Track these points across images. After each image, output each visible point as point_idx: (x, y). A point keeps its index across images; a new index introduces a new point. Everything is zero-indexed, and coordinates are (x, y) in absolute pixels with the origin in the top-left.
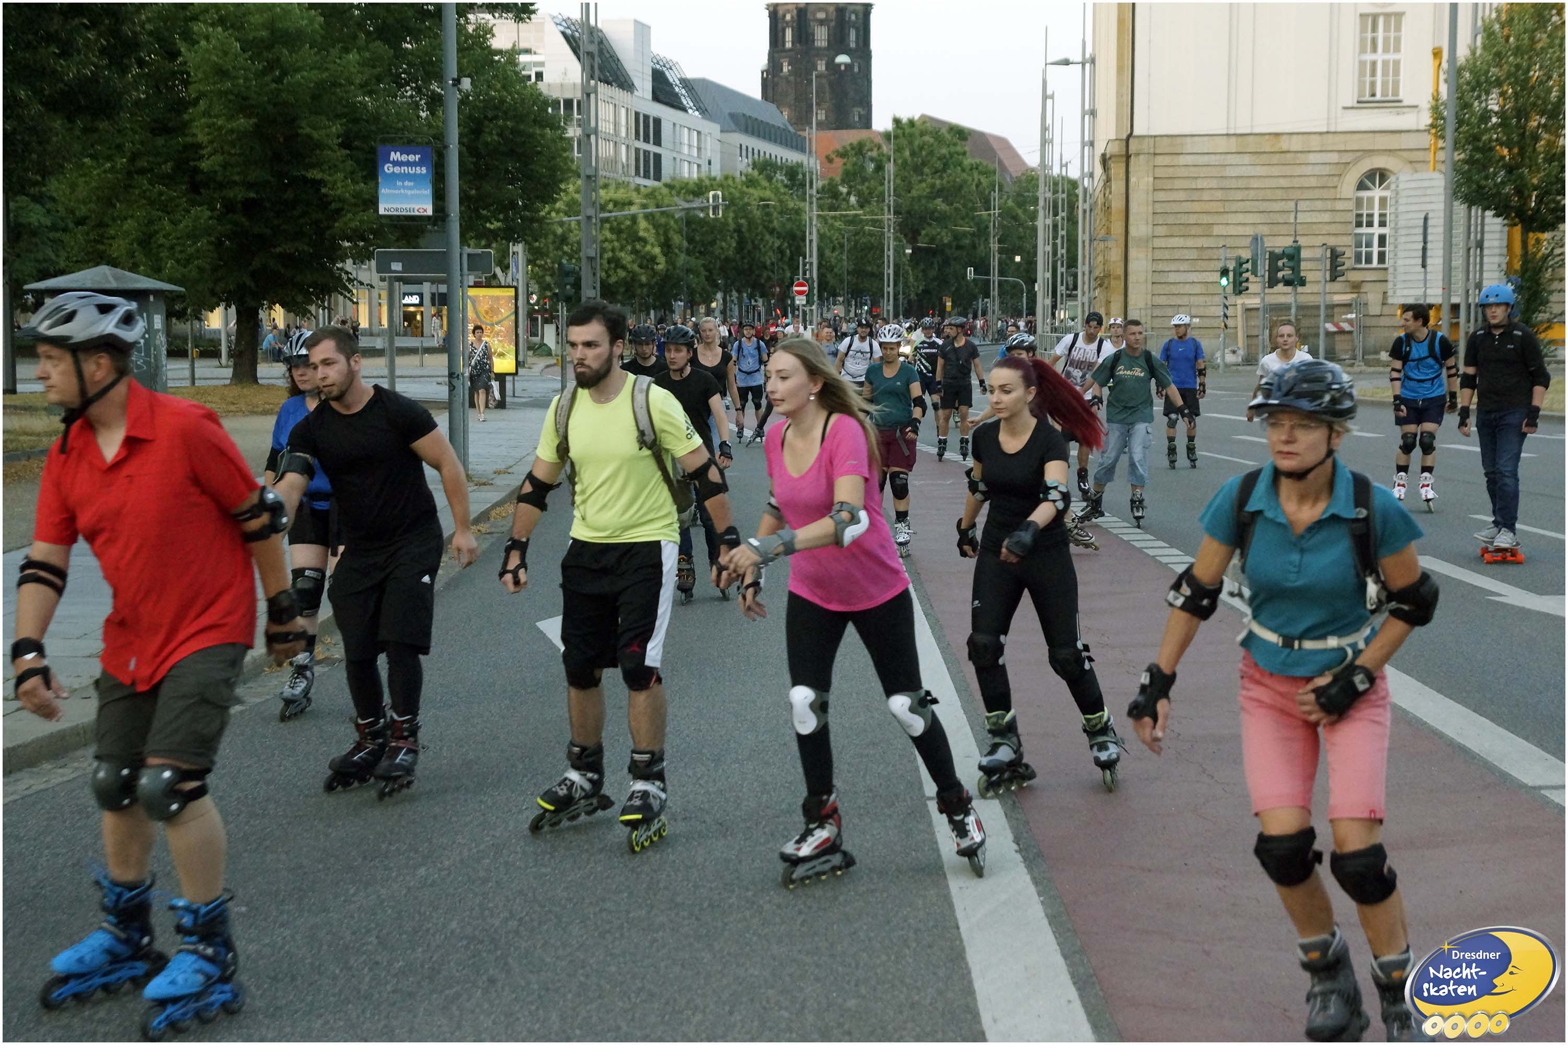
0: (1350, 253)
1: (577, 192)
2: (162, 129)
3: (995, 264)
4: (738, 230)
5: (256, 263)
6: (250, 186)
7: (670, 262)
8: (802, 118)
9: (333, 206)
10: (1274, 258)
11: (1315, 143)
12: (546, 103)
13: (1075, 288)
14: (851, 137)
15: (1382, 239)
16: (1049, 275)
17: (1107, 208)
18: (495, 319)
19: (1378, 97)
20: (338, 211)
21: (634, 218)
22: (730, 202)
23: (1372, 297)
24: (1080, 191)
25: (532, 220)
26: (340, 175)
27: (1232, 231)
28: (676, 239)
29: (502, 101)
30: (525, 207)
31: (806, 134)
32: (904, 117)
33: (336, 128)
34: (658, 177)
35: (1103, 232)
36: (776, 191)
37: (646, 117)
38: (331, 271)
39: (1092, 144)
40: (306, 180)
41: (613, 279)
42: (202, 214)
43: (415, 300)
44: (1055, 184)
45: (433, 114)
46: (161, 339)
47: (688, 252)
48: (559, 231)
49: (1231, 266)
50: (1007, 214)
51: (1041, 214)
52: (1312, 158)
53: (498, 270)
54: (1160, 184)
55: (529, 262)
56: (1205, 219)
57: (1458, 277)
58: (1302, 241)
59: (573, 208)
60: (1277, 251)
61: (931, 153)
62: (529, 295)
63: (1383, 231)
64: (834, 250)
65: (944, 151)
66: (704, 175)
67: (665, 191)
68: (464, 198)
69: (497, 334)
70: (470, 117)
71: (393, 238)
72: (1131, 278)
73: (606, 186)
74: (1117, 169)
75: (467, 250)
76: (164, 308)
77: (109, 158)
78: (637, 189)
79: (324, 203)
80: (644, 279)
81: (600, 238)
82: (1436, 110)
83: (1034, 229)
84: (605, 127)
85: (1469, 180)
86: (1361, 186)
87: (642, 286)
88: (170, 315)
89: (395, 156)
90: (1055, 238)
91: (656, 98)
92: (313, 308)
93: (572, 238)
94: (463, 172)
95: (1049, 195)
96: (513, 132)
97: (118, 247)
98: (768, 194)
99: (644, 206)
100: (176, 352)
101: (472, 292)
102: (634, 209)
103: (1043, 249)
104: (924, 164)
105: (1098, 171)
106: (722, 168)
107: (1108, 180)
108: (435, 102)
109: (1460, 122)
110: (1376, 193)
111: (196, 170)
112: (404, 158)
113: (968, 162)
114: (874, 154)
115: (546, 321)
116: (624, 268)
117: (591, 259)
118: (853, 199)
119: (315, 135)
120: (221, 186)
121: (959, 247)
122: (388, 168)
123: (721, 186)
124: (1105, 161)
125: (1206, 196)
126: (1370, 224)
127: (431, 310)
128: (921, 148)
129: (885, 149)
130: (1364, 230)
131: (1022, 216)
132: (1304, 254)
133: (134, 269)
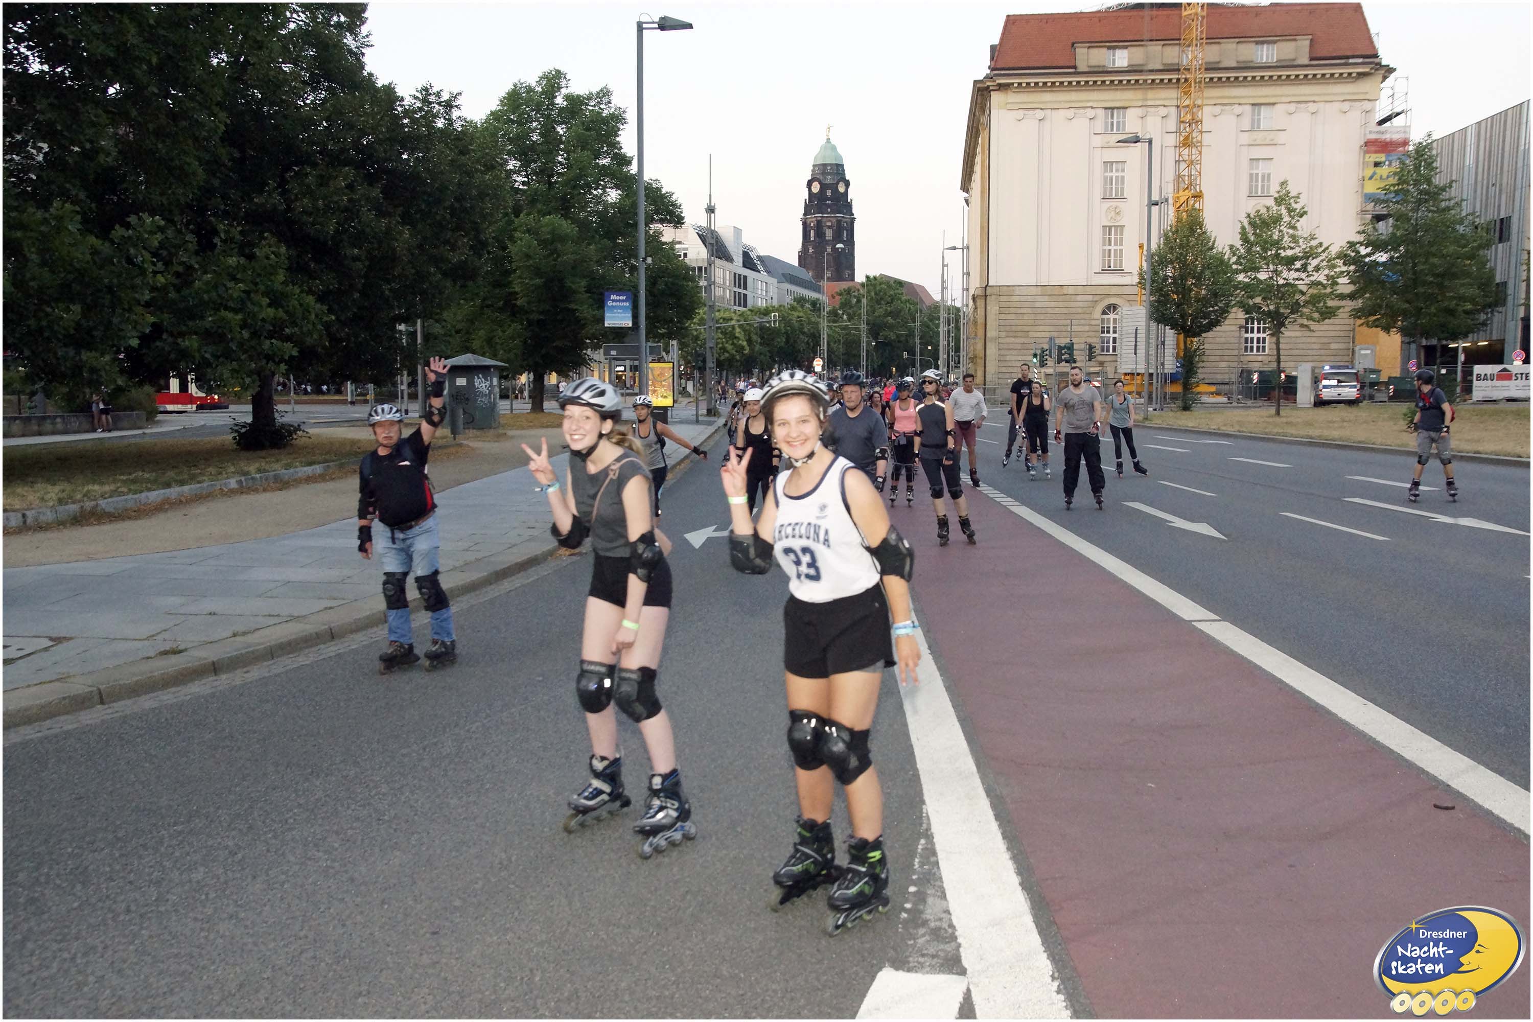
0: (1098, 346)
1: (704, 313)
2: (498, 284)
3: (918, 350)
4: (786, 333)
5: (544, 351)
6: (541, 313)
7: (752, 349)
8: (819, 276)
9: (582, 322)
10: (1060, 348)
11: (1080, 290)
12: (688, 268)
13: (959, 363)
14: (844, 285)
15: (1114, 339)
16: (946, 356)
17: (975, 322)
18: (663, 378)
19: (1112, 268)
20: (585, 324)
21: (733, 327)
22: (783, 319)
23: (1110, 370)
24: (961, 314)
25: (682, 328)
26: (586, 306)
27: (1039, 334)
28: (754, 337)
29: (667, 268)
30: (678, 322)
31: (821, 284)
32: (871, 275)
33: (584, 283)
34: (745, 306)
35: (973, 335)
36: (805, 313)
37: (740, 275)
38: (580, 356)
39: (967, 290)
40: (569, 310)
41: (722, 358)
42: (516, 326)
43: (622, 368)
44: (949, 309)
45: (632, 275)
46: (497, 390)
47: (761, 344)
48: (695, 333)
49: (1039, 352)
50: (923, 324)
51: (942, 325)
52: (1079, 298)
53: (664, 354)
54: (1003, 310)
55: (680, 349)
56: (1027, 329)
57: (1152, 360)
58: (1074, 340)
59: (702, 322)
60: (1062, 345)
61: (885, 294)
62: (680, 366)
63: (1115, 335)
64: (835, 342)
65: (892, 293)
66: (769, 305)
67: (749, 313)
68: (647, 317)
69: (664, 386)
70: (651, 277)
71: (611, 338)
72: (988, 359)
73: (719, 311)
74: (980, 303)
75: (649, 344)
76: (498, 375)
77: (472, 300)
78: (735, 312)
79: (578, 321)
80: (738, 357)
81: (716, 337)
82: (1141, 276)
83: (938, 333)
84: (719, 280)
85: (1158, 310)
86: (1104, 313)
87: (737, 361)
88: (501, 377)
89: (613, 297)
90: (949, 337)
91: (744, 266)
92: (571, 374)
93: (701, 337)
94: (647, 304)
95: (946, 315)
96: (673, 284)
97: (476, 344)
98: (801, 314)
99: (738, 321)
100: (504, 396)
101: (651, 365)
102: (733, 323)
103: (943, 343)
104: (882, 299)
105: (971, 303)
106: (778, 301)
107: (976, 308)
108: (633, 269)
109: (1153, 281)
110: (1112, 316)
111: (515, 304)
112: (618, 298)
113: (904, 298)
114: (856, 294)
115: (688, 379)
116: (727, 352)
117: (711, 348)
118: (845, 317)
119: (573, 287)
120: (527, 312)
121: (899, 342)
122: (610, 303)
123: (778, 310)
124: (974, 299)
125: (1026, 317)
126: (1108, 332)
127: (629, 374)
128: (880, 291)
129: (861, 291)
130: (1106, 335)
131: (932, 326)
132: (1075, 347)
133: (483, 355)
